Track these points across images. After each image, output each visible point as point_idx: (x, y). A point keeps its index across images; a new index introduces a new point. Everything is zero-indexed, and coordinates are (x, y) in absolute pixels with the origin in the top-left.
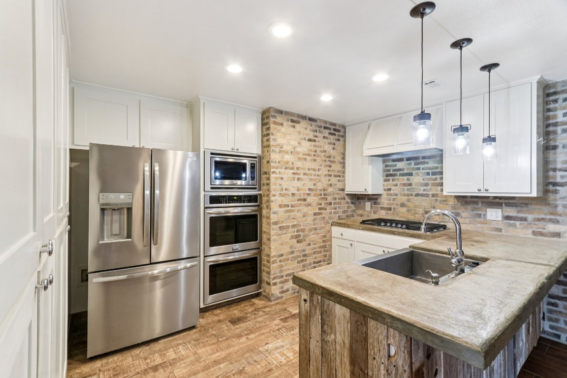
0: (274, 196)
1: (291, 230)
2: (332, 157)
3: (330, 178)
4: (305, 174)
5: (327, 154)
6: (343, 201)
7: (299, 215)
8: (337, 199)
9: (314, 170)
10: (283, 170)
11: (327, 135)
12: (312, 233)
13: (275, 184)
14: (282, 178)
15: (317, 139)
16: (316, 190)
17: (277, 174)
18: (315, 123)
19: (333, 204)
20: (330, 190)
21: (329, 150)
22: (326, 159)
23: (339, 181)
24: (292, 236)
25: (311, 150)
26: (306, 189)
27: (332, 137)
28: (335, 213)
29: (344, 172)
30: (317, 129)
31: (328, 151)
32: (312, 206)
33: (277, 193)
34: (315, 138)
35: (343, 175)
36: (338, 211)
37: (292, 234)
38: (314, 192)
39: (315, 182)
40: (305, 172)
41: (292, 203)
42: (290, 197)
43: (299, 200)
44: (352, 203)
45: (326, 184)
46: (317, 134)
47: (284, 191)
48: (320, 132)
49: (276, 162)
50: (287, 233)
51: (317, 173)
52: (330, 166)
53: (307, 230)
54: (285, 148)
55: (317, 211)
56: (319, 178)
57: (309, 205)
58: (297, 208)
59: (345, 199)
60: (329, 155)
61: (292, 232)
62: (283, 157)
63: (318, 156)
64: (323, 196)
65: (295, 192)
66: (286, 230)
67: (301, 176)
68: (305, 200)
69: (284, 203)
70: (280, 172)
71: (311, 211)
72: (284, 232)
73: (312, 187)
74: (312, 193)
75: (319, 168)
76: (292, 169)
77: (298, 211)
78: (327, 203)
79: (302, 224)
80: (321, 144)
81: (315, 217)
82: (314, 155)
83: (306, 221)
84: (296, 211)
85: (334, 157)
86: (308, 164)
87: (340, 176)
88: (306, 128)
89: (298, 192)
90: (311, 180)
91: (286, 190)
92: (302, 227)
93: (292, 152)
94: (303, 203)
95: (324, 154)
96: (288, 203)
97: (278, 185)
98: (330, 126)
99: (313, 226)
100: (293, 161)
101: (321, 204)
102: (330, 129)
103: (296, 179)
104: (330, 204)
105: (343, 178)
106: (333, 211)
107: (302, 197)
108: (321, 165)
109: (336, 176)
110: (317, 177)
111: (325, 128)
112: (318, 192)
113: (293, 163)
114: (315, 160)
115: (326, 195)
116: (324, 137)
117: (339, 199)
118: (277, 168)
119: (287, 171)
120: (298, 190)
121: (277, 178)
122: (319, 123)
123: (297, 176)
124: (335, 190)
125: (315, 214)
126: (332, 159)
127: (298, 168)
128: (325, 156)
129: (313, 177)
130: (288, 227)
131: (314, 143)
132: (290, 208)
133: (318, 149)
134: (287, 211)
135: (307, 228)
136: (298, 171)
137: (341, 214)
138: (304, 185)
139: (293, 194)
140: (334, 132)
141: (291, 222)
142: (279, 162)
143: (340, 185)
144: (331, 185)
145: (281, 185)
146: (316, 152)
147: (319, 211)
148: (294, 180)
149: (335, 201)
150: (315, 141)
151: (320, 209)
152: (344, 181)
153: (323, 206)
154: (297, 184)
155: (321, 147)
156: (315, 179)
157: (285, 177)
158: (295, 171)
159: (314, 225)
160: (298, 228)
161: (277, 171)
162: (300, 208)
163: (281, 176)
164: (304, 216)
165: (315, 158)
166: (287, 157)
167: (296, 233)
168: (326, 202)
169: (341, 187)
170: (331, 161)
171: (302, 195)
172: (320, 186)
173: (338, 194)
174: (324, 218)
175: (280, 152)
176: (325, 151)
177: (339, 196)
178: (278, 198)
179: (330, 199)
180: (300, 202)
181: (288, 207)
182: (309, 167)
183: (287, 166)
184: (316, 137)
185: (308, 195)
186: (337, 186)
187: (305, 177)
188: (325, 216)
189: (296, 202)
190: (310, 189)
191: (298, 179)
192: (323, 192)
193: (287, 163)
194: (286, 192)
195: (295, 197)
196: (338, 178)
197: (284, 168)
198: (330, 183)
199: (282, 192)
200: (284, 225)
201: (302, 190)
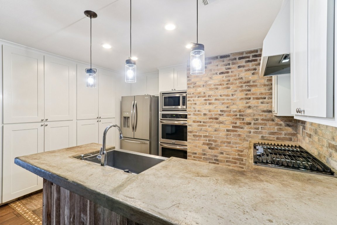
0: (190, 115)
1: (202, 138)
2: (251, 82)
3: (248, 101)
4: (216, 100)
5: (244, 80)
6: (271, 122)
7: (210, 129)
8: (260, 120)
9: (227, 96)
10: (197, 98)
11: (244, 64)
12: (225, 145)
13: (190, 108)
14: (195, 104)
15: (230, 71)
16: (230, 111)
17: (191, 101)
18: (228, 58)
19: (252, 124)
20: (249, 111)
21: (247, 76)
22: (242, 85)
23: (262, 103)
24: (204, 143)
25: (223, 81)
26: (218, 111)
27: (250, 64)
28: (255, 133)
29: (271, 94)
30: (231, 62)
31: (246, 78)
32: (225, 124)
33: (192, 113)
34: (228, 70)
35: (270, 96)
36: (260, 132)
37: (204, 142)
38: (226, 113)
39: (228, 105)
40: (217, 98)
41: (204, 120)
42: (202, 116)
43: (210, 119)
44: (288, 125)
45: (242, 106)
46: (231, 66)
47: (197, 112)
48: (233, 64)
49: (190, 94)
50: (200, 140)
51: (231, 97)
52: (249, 90)
53: (219, 142)
54: (198, 84)
55: (231, 128)
56: (233, 102)
57: (221, 123)
58: (208, 124)
59: (273, 120)
60: (247, 80)
61: (204, 140)
62: (196, 90)
63: (232, 84)
64: (238, 116)
65: (207, 112)
66: (198, 138)
67: (213, 101)
68: (217, 119)
69: (197, 120)
70: (193, 100)
71: (223, 128)
72: (197, 139)
73: (225, 109)
74: (225, 114)
75: (233, 93)
76: (204, 97)
77: (209, 127)
78: (244, 123)
79: (213, 136)
80: (236, 73)
81: (228, 133)
82: (227, 84)
83: (217, 135)
84: (208, 126)
85: (254, 82)
86: (220, 91)
87: (265, 98)
88: (217, 65)
89: (210, 113)
90: (223, 104)
91: (198, 111)
92: (214, 139)
93: (203, 86)
94: (215, 121)
95: (241, 80)
96: (201, 120)
97: (192, 108)
98: (248, 55)
99: (225, 140)
100: (205, 92)
101: (236, 123)
102: (249, 57)
103: (208, 104)
104: (250, 124)
105: (270, 100)
106: (252, 131)
107: (214, 116)
108: (236, 91)
109: (257, 99)
110: (230, 101)
111: (240, 58)
112: (232, 113)
113: (204, 93)
114: (228, 88)
115: (242, 116)
116: (239, 67)
117: (262, 120)
118: (192, 97)
119: (199, 98)
120: (210, 111)
121: (191, 104)
122: (232, 57)
123: (208, 102)
124: (256, 111)
125: (228, 131)
126: (251, 83)
127: (209, 96)
128: (241, 82)
129: (225, 101)
130: (201, 136)
131: (226, 74)
132: (202, 123)
133: (231, 79)
134: (199, 126)
135: (219, 141)
136: (209, 98)
137: (267, 135)
138: (215, 108)
139: (205, 114)
140: (254, 58)
141: (203, 133)
142: (193, 94)
143: (265, 107)
144: (249, 107)
145: (194, 108)
146: (229, 81)
147: (233, 129)
148: (206, 104)
149: (257, 122)
150: (228, 72)
151: (233, 127)
152: (272, 102)
153: (238, 124)
154: (208, 107)
155: (235, 76)
156: (228, 103)
157: (198, 103)
158: (207, 98)
159: (227, 139)
160: (210, 139)
161: (192, 99)
162: (211, 124)
163: (194, 102)
164: (216, 131)
165: (229, 86)
166: (199, 90)
167: (207, 142)
168: (242, 121)
169: (265, 109)
170: (249, 86)
171: (214, 115)
172: (234, 108)
173: (260, 115)
174: (239, 135)
175: (194, 87)
176: (242, 78)
177: (264, 117)
178: (193, 117)
179: (247, 119)
180: (211, 120)
181: (201, 122)
182: (221, 94)
183: (199, 95)
184: (230, 69)
185: (220, 115)
186: (259, 108)
187: (217, 102)
188: (240, 133)
189: (208, 120)
190: (221, 111)
191: (210, 104)
192: (238, 114)
193: (200, 93)
194: (199, 113)
195: (206, 116)
196: (261, 100)
197: (197, 97)
198: (248, 105)
199: (195, 113)
200: (197, 134)
201: (213, 111)
